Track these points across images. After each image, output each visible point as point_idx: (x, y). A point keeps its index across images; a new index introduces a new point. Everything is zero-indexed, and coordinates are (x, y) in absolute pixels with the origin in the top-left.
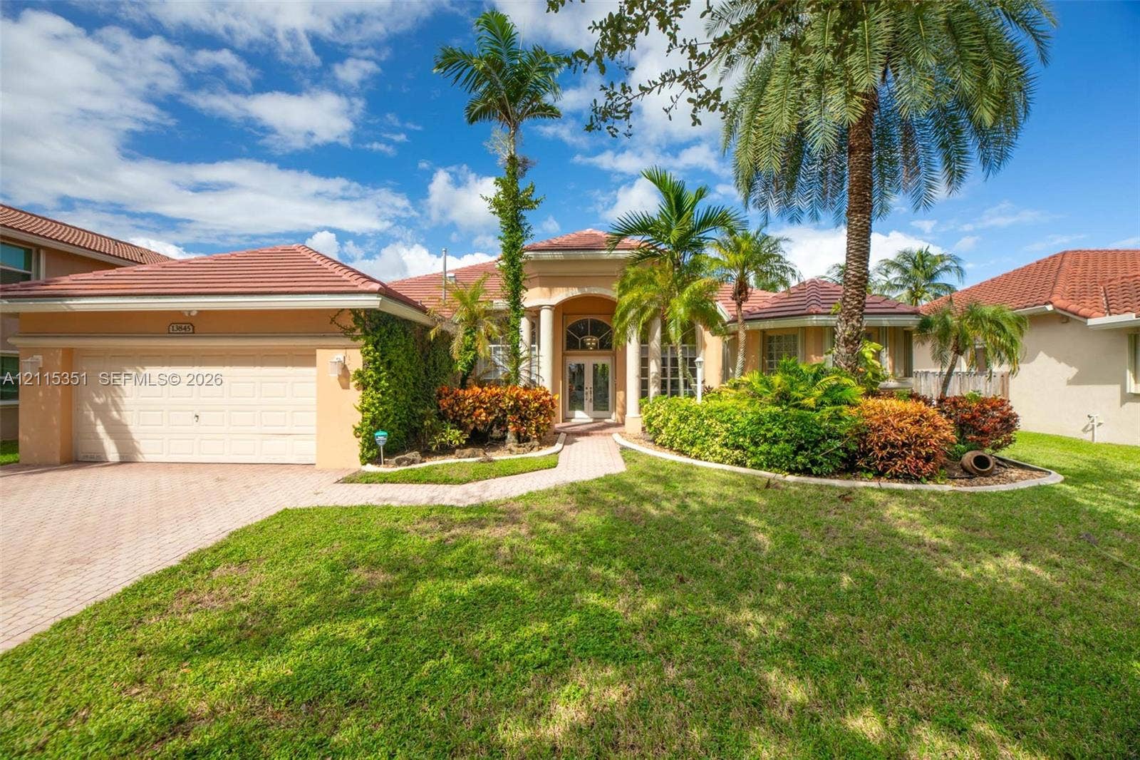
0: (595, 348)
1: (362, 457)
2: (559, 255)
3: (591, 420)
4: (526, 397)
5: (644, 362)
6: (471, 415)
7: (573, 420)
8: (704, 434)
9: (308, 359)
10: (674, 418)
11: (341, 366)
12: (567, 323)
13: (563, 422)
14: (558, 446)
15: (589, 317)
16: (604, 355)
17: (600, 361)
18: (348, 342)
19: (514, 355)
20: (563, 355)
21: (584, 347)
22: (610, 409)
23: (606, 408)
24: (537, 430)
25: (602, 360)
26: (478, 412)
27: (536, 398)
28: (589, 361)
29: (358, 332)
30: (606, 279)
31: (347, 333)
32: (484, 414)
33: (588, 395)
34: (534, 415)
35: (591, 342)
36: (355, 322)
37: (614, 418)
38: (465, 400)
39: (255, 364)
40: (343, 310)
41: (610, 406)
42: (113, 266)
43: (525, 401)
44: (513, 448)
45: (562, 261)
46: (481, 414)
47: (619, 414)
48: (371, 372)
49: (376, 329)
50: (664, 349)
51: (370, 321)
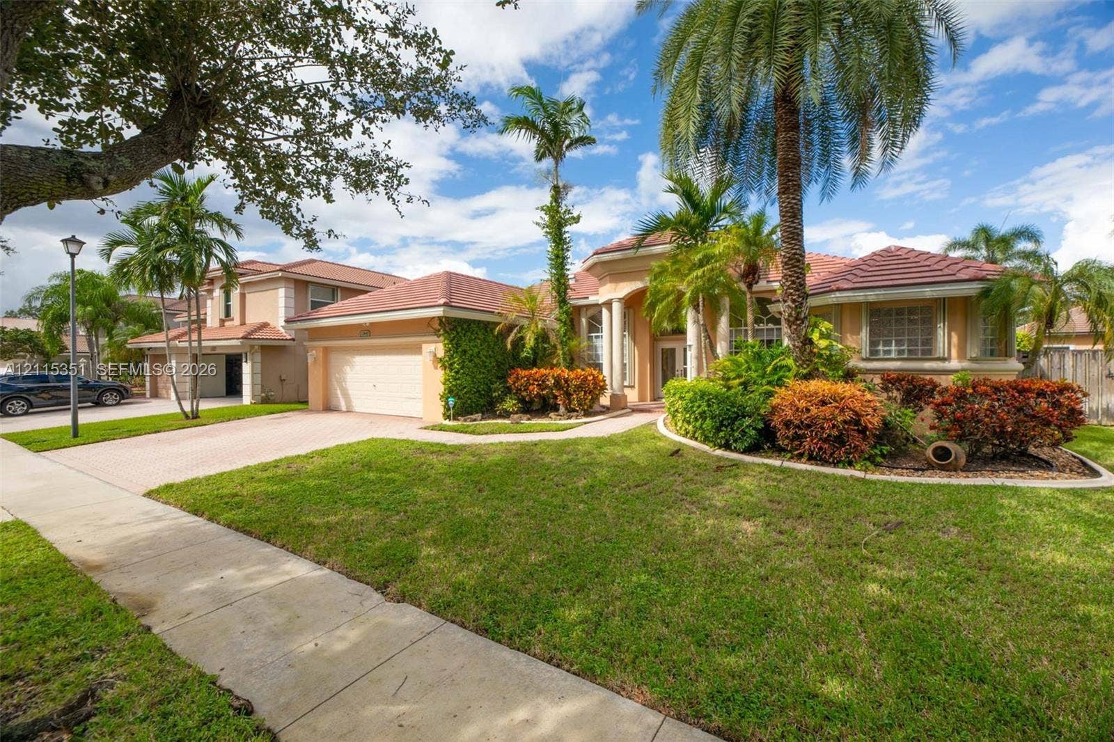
1: (444, 415)
2: (617, 255)
4: (567, 376)
6: (528, 389)
9: (416, 349)
11: (432, 355)
13: (653, 400)
14: (598, 418)
18: (435, 338)
20: (654, 340)
24: (579, 404)
26: (532, 388)
28: (680, 345)
29: (442, 332)
31: (436, 333)
32: (537, 390)
34: (575, 391)
36: (440, 325)
38: (522, 378)
39: (385, 354)
40: (434, 318)
42: (366, 292)
45: (621, 260)
46: (534, 389)
48: (447, 359)
49: (454, 329)
50: (731, 331)
51: (449, 324)
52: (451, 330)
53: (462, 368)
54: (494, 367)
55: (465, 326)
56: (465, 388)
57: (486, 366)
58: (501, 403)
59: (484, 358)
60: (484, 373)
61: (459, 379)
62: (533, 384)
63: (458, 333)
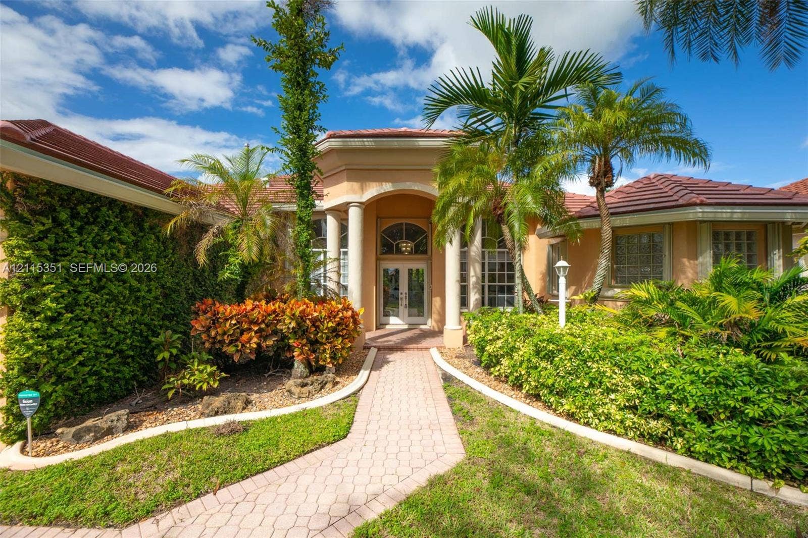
0: (410, 253)
3: (406, 327)
4: (316, 314)
5: (464, 267)
6: (237, 340)
7: (388, 327)
8: (586, 384)
10: (525, 350)
12: (381, 227)
13: (377, 328)
14: (364, 374)
15: (404, 221)
16: (419, 260)
17: (415, 266)
19: (302, 257)
20: (377, 259)
21: (399, 251)
22: (426, 314)
23: (421, 314)
24: (333, 357)
25: (418, 265)
26: (245, 337)
27: (331, 315)
28: (403, 266)
30: (423, 173)
32: (255, 340)
33: (404, 301)
35: (406, 247)
37: (430, 324)
38: (226, 320)
41: (425, 311)
43: (314, 321)
44: (293, 389)
46: (250, 339)
47: (435, 321)
48: (17, 286)
49: (49, 211)
50: (483, 253)
51: (27, 196)
52: (33, 212)
53: (69, 308)
54: (156, 298)
55: (82, 210)
56: (80, 352)
57: (137, 298)
58: (177, 372)
59: (135, 283)
60: (133, 313)
61: (58, 335)
62: (250, 329)
63: (57, 223)
